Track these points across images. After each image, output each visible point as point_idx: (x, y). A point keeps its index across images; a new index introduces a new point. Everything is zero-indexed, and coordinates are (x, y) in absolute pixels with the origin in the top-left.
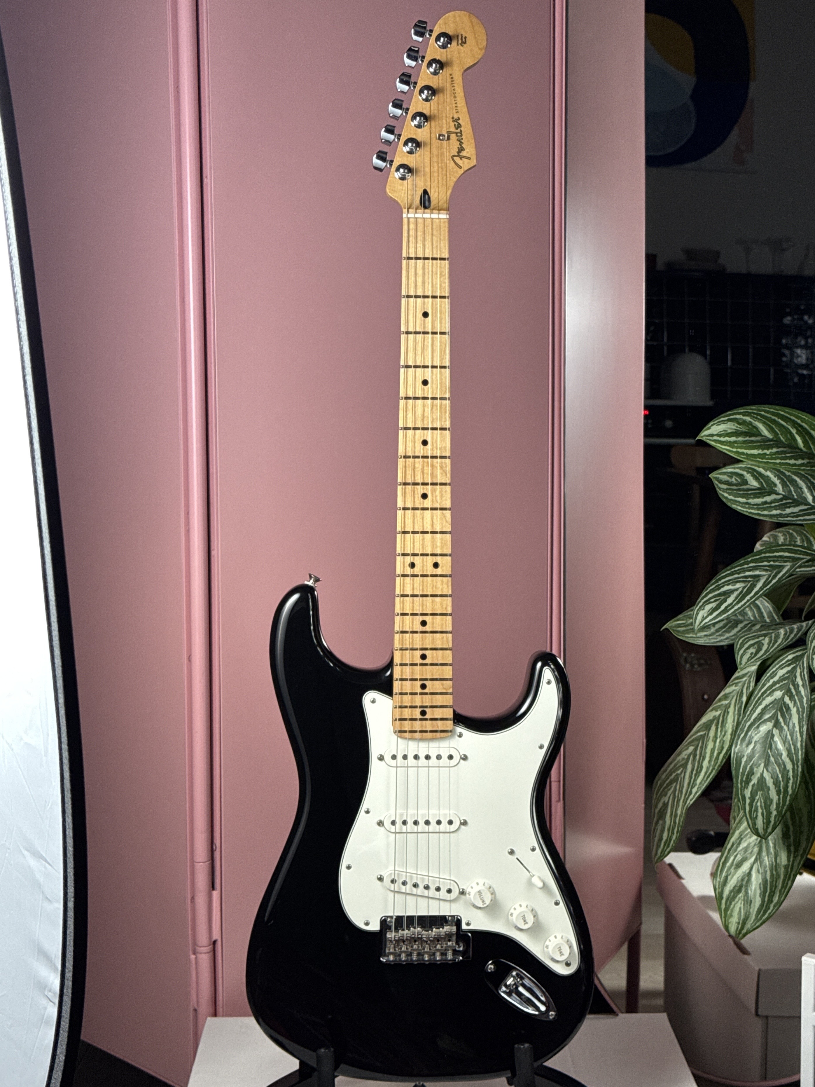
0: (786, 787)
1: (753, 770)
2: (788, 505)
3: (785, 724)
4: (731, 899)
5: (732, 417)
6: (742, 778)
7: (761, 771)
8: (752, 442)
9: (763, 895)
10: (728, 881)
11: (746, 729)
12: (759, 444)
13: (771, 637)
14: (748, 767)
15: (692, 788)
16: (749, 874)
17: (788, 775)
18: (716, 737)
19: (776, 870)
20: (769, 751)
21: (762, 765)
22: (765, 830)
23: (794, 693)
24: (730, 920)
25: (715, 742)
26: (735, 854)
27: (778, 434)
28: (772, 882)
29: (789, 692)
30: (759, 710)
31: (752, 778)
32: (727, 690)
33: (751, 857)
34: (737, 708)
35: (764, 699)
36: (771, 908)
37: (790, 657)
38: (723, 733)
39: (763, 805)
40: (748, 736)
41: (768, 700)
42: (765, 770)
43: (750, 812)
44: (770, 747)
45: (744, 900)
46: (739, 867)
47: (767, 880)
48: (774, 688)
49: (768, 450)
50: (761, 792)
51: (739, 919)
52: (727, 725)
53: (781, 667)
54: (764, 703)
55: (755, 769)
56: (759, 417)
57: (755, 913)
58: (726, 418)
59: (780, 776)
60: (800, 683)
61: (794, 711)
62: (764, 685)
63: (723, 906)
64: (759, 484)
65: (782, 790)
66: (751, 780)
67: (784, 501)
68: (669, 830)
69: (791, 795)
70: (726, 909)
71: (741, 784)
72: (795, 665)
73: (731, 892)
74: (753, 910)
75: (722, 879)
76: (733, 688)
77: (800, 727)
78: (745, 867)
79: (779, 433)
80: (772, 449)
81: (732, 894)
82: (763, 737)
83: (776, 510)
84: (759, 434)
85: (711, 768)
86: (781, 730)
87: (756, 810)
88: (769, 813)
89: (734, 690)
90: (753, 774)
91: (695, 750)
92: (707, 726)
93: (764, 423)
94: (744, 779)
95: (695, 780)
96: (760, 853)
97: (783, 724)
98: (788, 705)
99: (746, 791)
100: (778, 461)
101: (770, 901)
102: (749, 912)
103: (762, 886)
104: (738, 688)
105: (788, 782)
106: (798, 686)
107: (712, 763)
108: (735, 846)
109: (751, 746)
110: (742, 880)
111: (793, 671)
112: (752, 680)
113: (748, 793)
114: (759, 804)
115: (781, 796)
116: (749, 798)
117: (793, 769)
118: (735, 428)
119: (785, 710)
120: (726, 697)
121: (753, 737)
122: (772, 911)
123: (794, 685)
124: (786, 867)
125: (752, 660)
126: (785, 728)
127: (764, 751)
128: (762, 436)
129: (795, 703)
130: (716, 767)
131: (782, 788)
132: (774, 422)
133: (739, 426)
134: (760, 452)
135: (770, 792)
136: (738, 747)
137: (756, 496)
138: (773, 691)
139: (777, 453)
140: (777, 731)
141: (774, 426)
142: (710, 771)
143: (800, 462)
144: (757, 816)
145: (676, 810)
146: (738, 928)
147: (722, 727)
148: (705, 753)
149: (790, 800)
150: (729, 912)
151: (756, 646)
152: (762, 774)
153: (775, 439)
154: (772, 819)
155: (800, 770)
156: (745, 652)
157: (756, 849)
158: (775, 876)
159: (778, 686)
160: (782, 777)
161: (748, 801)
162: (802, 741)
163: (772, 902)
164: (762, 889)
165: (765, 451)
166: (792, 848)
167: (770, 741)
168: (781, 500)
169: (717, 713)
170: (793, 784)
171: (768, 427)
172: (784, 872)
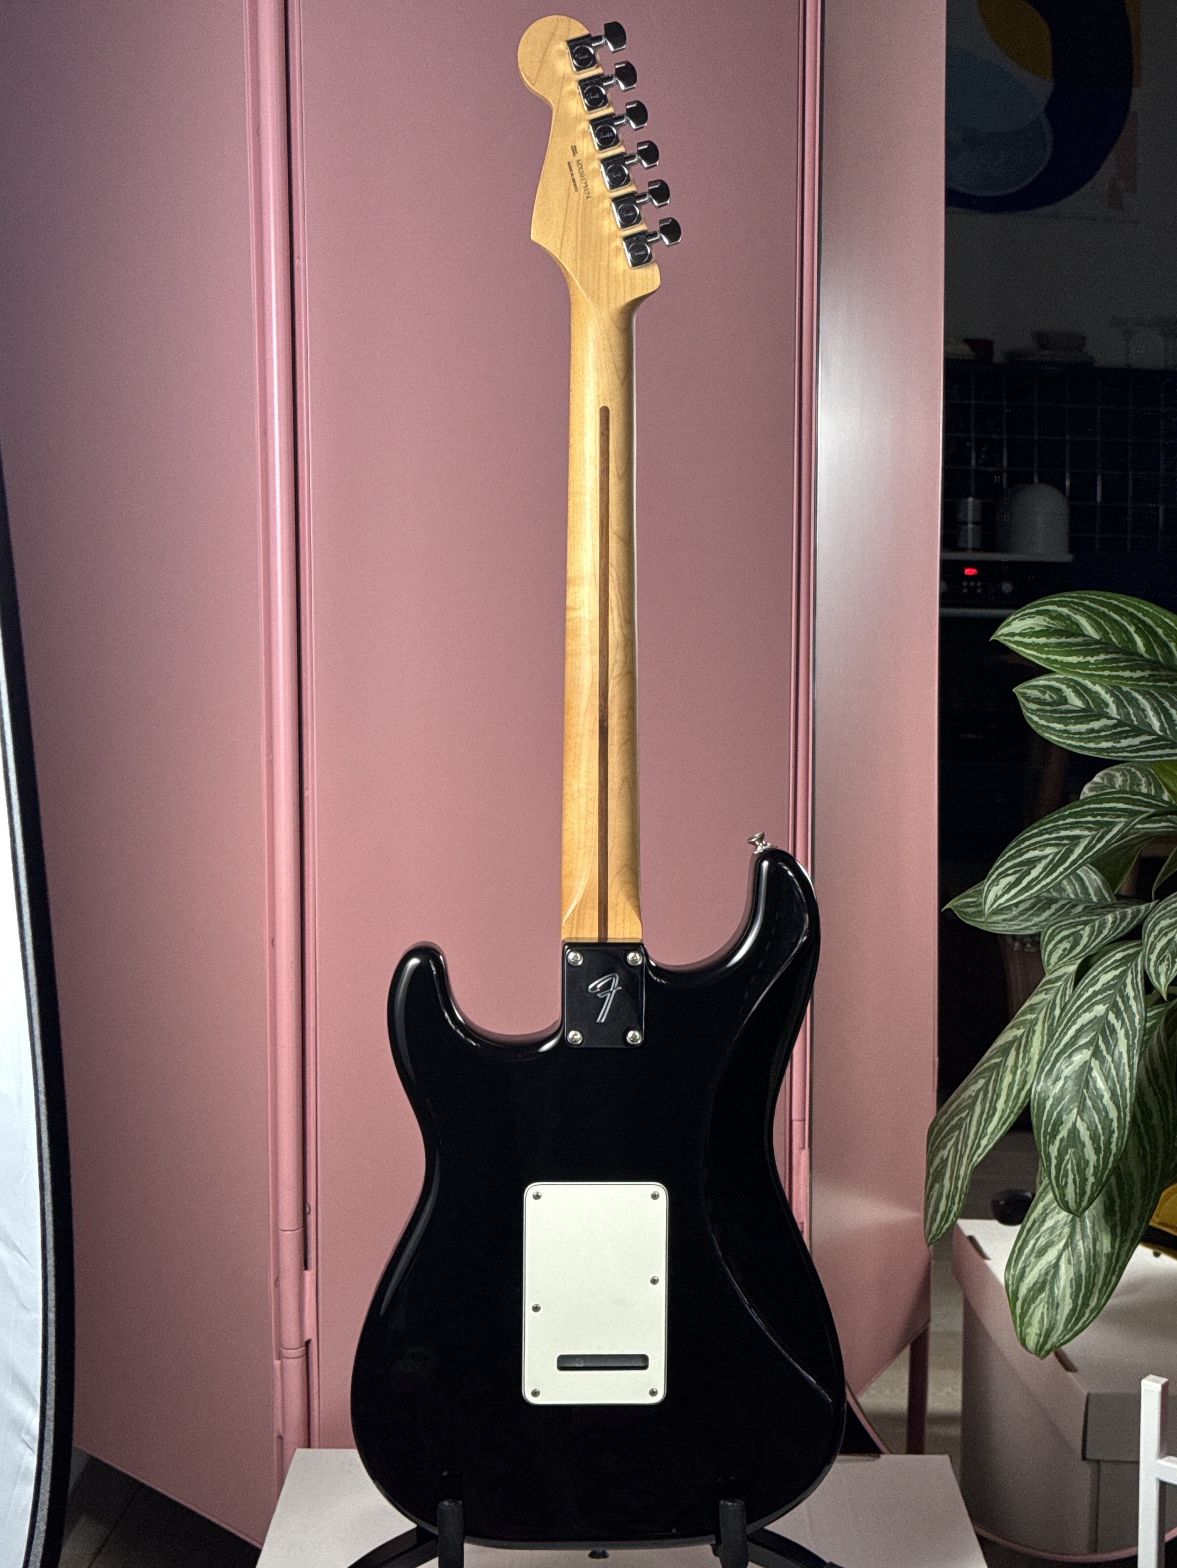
0: (1108, 1143)
1: (1062, 1117)
2: (1124, 735)
3: (1108, 1053)
4: (1030, 1300)
5: (1042, 608)
6: (1046, 1129)
7: (1073, 1120)
8: (1070, 644)
9: (1075, 1297)
10: (1026, 1275)
11: (1052, 1059)
12: (1079, 648)
13: (1093, 927)
14: (1055, 1113)
15: (981, 1139)
16: (1056, 1266)
17: (1111, 1126)
18: (1016, 1066)
19: (1095, 1261)
20: (1085, 1091)
21: (1075, 1111)
22: (1078, 1204)
23: (1122, 1008)
24: (1028, 1330)
25: (1014, 1074)
26: (1037, 1236)
27: (1108, 633)
28: (1088, 1277)
29: (1114, 1007)
30: (1071, 1032)
31: (1061, 1128)
32: (1034, 999)
33: (1060, 1241)
34: (1046, 1026)
35: (1079, 1016)
36: (1087, 1315)
37: (1119, 956)
38: (1026, 1062)
39: (1075, 1168)
40: (1055, 1070)
41: (1086, 1017)
42: (1079, 1119)
43: (1057, 1178)
44: (1087, 1086)
45: (1048, 1303)
46: (1043, 1255)
47: (1081, 1275)
48: (1094, 1000)
49: (1092, 657)
50: (1073, 1150)
51: (1041, 1330)
52: (1032, 1050)
53: (1105, 971)
54: (1081, 1022)
55: (1065, 1117)
56: (1081, 609)
57: (1063, 1321)
58: (1034, 610)
59: (1099, 1127)
60: (1131, 994)
61: (1121, 1034)
62: (1080, 996)
63: (1018, 1311)
64: (1083, 704)
65: (1103, 1148)
66: (1058, 1132)
67: (1119, 729)
68: (948, 1198)
69: (1114, 1155)
70: (1023, 1315)
71: (1045, 1137)
72: (1125, 968)
73: (1030, 1290)
74: (1062, 1317)
75: (1018, 1271)
76: (1042, 996)
77: (1130, 1058)
78: (1051, 1255)
79: (1110, 631)
80: (1098, 656)
81: (1032, 1293)
82: (1075, 1071)
83: (1107, 741)
84: (1079, 632)
85: (1008, 1111)
86: (1102, 1061)
87: (1066, 1175)
88: (1084, 1180)
89: (1043, 1000)
90: (1062, 1123)
91: (987, 1084)
92: (1005, 1051)
93: (1089, 618)
94: (1049, 1130)
95: (985, 1128)
96: (1072, 1235)
97: (1105, 1053)
98: (1113, 1025)
99: (1051, 1145)
100: (1106, 673)
101: (1085, 1304)
102: (1056, 1319)
103: (1074, 1283)
104: (1049, 997)
105: (1111, 1136)
106: (1128, 998)
107: (1010, 1104)
108: (1037, 1225)
109: (1060, 1084)
110: (1046, 1274)
111: (1122, 976)
112: (1068, 985)
113: (1054, 1150)
114: (1069, 1167)
115: (1101, 1156)
116: (1056, 1158)
117: (1119, 1118)
118: (1045, 624)
119: (1108, 1033)
120: (1032, 1009)
121: (1062, 1070)
122: (1088, 1318)
123: (1122, 997)
124: (1109, 1256)
125: (1065, 960)
126: (1109, 1058)
127: (1078, 1091)
128: (1084, 635)
129: (1123, 1023)
130: (1015, 1110)
131: (1102, 1145)
132: (1103, 615)
133: (1051, 622)
134: (1081, 659)
135: (1085, 1150)
136: (1041, 1084)
137: (1078, 720)
138: (1093, 1005)
139: (1105, 661)
140: (1097, 1062)
141: (1102, 622)
142: (1006, 1116)
143: (1138, 674)
144: (1066, 1183)
145: (958, 1170)
146: (1038, 1342)
147: (1025, 1052)
148: (1001, 1089)
149: (1113, 1162)
150: (1026, 1320)
151: (1071, 939)
152: (1074, 1124)
153: (1103, 640)
154: (1088, 1189)
155: (1128, 1119)
156: (1055, 946)
157: (1067, 1230)
158: (1093, 1269)
159: (1100, 997)
160: (1102, 1128)
161: (1054, 1162)
162: (1131, 1078)
163: (1088, 1305)
164: (1074, 1288)
165: (1089, 659)
166: (1119, 1230)
167: (1087, 1077)
168: (1115, 726)
169: (1019, 1032)
170: (1118, 1139)
171: (1093, 624)
172: (1106, 1263)
